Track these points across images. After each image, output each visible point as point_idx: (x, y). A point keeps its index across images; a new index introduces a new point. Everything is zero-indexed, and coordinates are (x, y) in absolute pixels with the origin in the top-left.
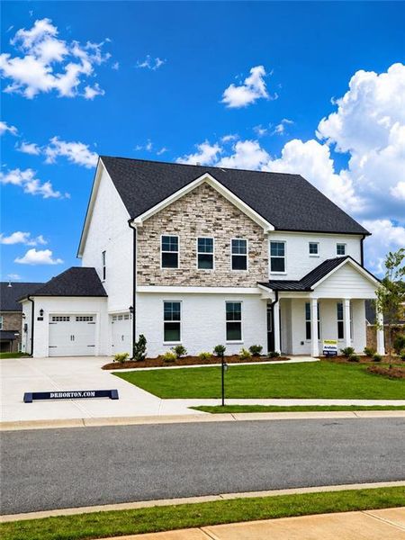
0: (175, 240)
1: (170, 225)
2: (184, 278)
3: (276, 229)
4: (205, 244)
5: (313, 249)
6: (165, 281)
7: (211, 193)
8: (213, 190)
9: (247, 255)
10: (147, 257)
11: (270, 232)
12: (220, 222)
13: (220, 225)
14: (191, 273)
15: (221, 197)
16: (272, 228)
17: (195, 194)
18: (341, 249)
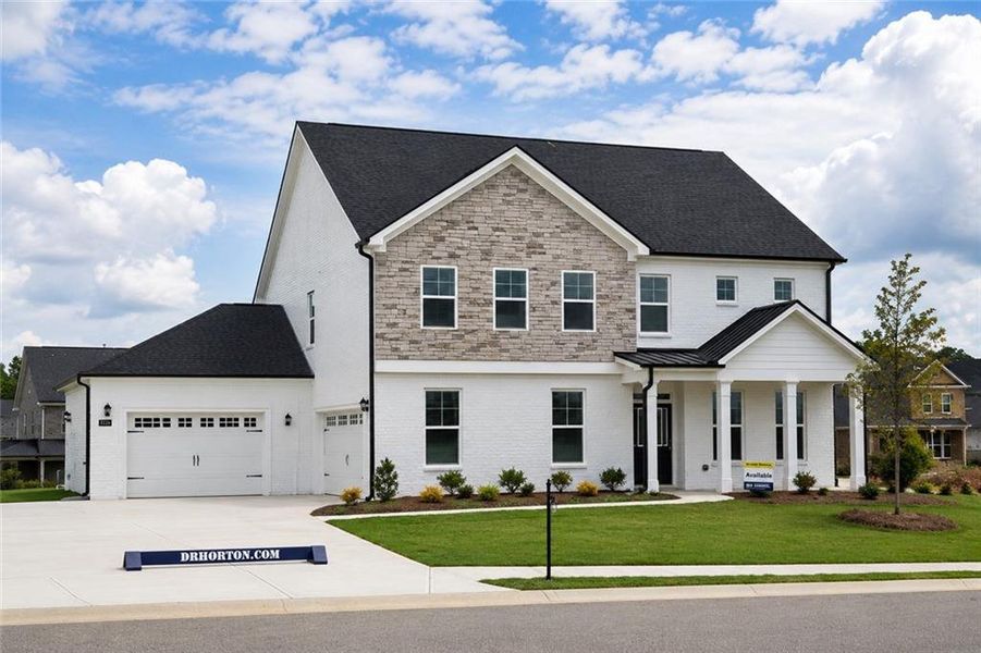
0: (448, 275)
1: (440, 246)
2: (469, 346)
3: (653, 252)
4: (511, 282)
5: (726, 290)
6: (428, 352)
7: (522, 186)
8: (527, 180)
9: (594, 301)
10: (394, 306)
11: (640, 258)
12: (540, 240)
13: (541, 246)
14: (482, 336)
15: (543, 191)
16: (643, 250)
17: (487, 187)
18: (783, 288)
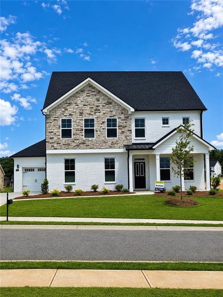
0: (69, 121)
1: (67, 112)
2: (75, 144)
3: (136, 110)
4: (89, 123)
5: (165, 121)
6: (63, 147)
7: (93, 90)
8: (94, 88)
9: (117, 128)
10: (52, 132)
11: (132, 112)
12: (99, 108)
13: (99, 110)
14: (80, 141)
15: (99, 92)
16: (132, 110)
17: (82, 91)
18: (186, 121)
